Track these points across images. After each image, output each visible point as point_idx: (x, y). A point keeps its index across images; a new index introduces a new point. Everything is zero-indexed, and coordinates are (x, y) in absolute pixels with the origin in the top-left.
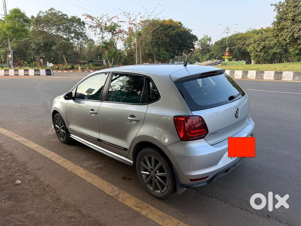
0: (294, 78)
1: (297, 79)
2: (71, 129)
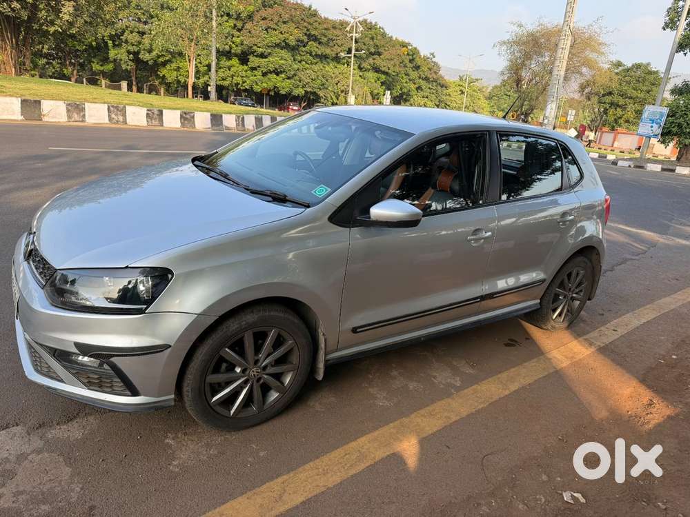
0: (69, 117)
1: (77, 119)
2: (355, 330)
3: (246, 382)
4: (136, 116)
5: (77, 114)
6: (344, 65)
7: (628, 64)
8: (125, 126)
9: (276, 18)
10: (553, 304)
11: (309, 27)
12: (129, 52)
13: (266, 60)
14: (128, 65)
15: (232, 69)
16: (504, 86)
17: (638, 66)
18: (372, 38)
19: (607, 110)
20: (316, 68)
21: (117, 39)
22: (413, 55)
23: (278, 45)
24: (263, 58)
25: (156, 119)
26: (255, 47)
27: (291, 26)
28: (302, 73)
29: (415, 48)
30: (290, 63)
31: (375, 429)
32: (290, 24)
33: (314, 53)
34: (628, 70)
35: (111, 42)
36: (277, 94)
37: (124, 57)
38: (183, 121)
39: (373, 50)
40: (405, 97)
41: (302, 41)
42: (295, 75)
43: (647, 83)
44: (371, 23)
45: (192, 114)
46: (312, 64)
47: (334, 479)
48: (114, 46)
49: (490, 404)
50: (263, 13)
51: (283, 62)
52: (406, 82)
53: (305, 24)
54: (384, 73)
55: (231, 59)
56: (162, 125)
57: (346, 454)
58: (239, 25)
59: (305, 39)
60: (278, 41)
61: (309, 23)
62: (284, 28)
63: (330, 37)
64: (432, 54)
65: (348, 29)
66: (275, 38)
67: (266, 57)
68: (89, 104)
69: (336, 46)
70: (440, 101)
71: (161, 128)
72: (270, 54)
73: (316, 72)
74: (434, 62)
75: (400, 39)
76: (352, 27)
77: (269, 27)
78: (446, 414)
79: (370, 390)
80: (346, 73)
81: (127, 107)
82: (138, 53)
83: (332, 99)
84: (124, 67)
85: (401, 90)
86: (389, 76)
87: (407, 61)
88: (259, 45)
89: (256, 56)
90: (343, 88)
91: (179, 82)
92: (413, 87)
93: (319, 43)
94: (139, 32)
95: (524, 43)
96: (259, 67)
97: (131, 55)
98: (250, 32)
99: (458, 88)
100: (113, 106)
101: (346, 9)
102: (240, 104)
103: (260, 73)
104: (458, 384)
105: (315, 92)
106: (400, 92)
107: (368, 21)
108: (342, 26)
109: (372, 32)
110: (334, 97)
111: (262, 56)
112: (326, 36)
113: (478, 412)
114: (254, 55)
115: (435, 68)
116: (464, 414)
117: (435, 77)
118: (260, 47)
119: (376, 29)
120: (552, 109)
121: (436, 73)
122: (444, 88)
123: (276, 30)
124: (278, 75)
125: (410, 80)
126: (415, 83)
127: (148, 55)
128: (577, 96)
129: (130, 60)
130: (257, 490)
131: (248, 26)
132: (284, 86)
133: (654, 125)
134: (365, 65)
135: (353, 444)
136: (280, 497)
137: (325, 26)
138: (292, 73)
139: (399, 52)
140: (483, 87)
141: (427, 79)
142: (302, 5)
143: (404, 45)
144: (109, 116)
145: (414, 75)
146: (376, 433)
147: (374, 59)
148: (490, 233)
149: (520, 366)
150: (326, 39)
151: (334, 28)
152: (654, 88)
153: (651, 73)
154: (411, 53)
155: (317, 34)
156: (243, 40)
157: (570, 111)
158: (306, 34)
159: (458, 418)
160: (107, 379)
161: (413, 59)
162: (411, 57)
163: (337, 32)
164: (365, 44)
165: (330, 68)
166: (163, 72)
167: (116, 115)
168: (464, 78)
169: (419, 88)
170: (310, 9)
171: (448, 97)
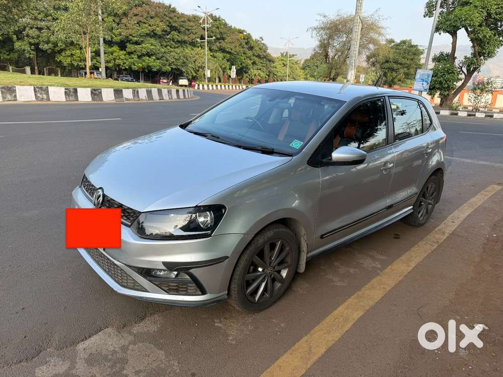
0: (4, 98)
1: (10, 99)
2: (322, 237)
3: (264, 278)
4: (57, 94)
5: (10, 95)
6: (199, 47)
7: (398, 41)
8: (49, 102)
9: (145, 15)
10: (419, 208)
11: (171, 20)
12: (31, 44)
13: (140, 46)
14: (30, 54)
15: (114, 54)
16: (313, 59)
17: (404, 42)
18: (218, 28)
19: (386, 73)
20: (178, 50)
21: (19, 33)
22: (248, 38)
23: (147, 35)
24: (137, 45)
25: (72, 95)
26: (131, 37)
27: (157, 21)
28: (168, 55)
29: (249, 34)
30: (159, 48)
31: (345, 301)
32: (156, 19)
33: (175, 40)
34: (398, 45)
35: (15, 36)
36: (150, 71)
37: (27, 48)
38: (93, 96)
39: (219, 36)
40: (244, 70)
41: (166, 31)
42: (163, 56)
43: (410, 54)
44: (216, 16)
45: (100, 91)
46: (175, 48)
47: (336, 335)
48: (18, 39)
49: (405, 276)
50: (135, 11)
51: (153, 47)
52: (245, 59)
53: (167, 18)
54: (229, 53)
55: (112, 46)
56: (78, 100)
57: (335, 319)
58: (117, 20)
59: (168, 29)
60: (148, 32)
61: (170, 18)
62: (152, 22)
63: (187, 27)
64: (261, 38)
65: (201, 21)
66: (145, 29)
67: (139, 44)
68: (19, 86)
69: (192, 35)
70: (269, 72)
71: (77, 102)
72: (142, 41)
73: (178, 54)
74: (263, 44)
75: (237, 28)
76: (204, 20)
77: (140, 21)
78: (382, 286)
79: (327, 276)
80: (201, 54)
81: (49, 88)
82: (38, 44)
83: (191, 73)
84: (27, 55)
85: (241, 64)
86: (232, 55)
87: (244, 44)
88: (134, 35)
89: (132, 43)
90: (199, 65)
91: (72, 65)
92: (250, 62)
93: (179, 32)
94: (37, 28)
95: (329, 29)
96: (135, 51)
97: (33, 46)
98: (125, 25)
99: (281, 63)
100: (38, 88)
101: (199, 7)
102: (122, 80)
103: (136, 56)
104: (379, 266)
105: (179, 69)
106: (241, 66)
107: (214, 15)
108: (195, 19)
109: (217, 23)
110: (193, 72)
111: (137, 43)
112: (183, 27)
113: (400, 282)
114: (130, 43)
115: (263, 48)
116: (393, 285)
117: (265, 55)
118: (134, 37)
119: (220, 20)
120: (352, 74)
121: (265, 52)
122: (272, 62)
123: (146, 24)
124: (149, 57)
125: (247, 57)
126: (250, 60)
127: (46, 45)
128: (365, 64)
129: (32, 50)
130: (293, 348)
131: (124, 21)
132: (155, 64)
133: (424, 83)
134: (214, 47)
135: (336, 312)
136: (310, 351)
137: (182, 20)
138: (161, 55)
139: (237, 37)
140: (298, 61)
141: (259, 56)
142: (164, 4)
143: (241, 32)
144: (35, 95)
145: (250, 53)
146: (346, 304)
147: (220, 43)
148: (392, 164)
149: (410, 251)
150: (184, 29)
151: (189, 21)
152: (416, 57)
153: (412, 46)
154: (246, 38)
155: (177, 25)
156: (121, 33)
157: (361, 75)
158: (168, 26)
159: (390, 288)
160: (183, 285)
161: (248, 42)
162: (246, 41)
163: (192, 24)
164: (213, 32)
165: (188, 51)
166: (59, 58)
167: (41, 94)
168: (284, 54)
169: (254, 63)
170: (170, 7)
171: (275, 69)
